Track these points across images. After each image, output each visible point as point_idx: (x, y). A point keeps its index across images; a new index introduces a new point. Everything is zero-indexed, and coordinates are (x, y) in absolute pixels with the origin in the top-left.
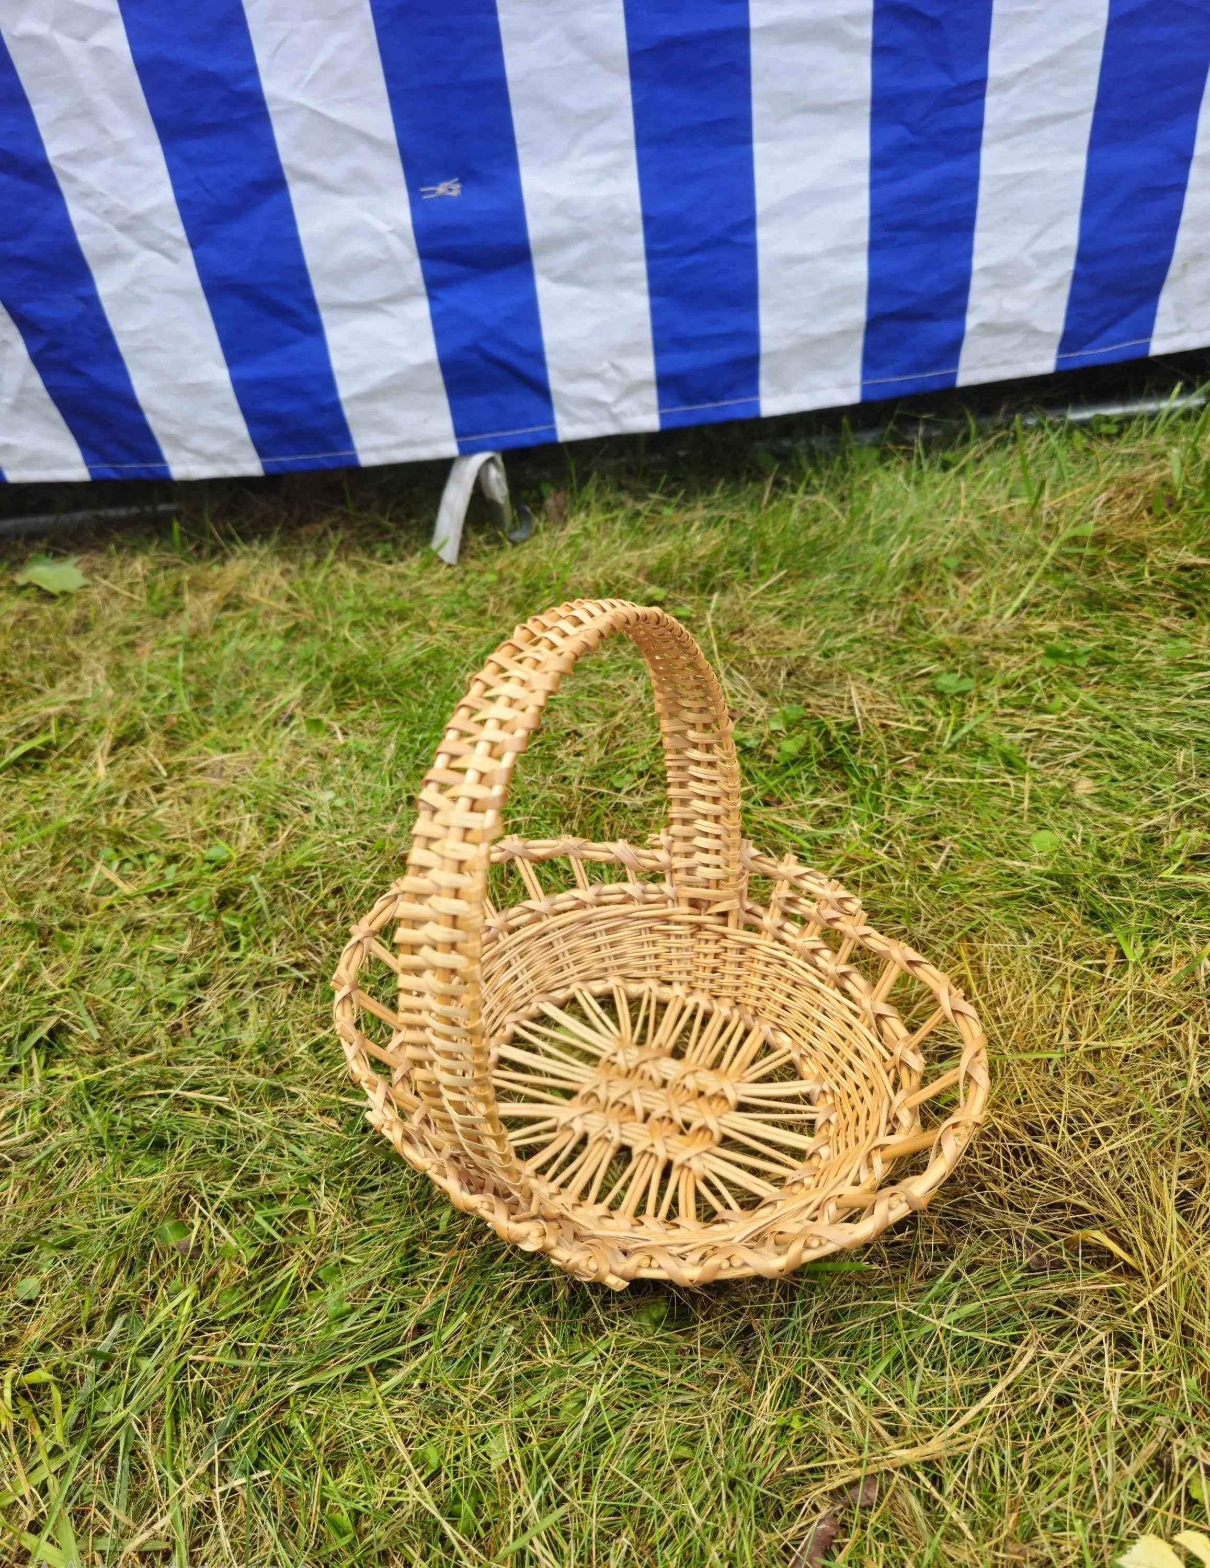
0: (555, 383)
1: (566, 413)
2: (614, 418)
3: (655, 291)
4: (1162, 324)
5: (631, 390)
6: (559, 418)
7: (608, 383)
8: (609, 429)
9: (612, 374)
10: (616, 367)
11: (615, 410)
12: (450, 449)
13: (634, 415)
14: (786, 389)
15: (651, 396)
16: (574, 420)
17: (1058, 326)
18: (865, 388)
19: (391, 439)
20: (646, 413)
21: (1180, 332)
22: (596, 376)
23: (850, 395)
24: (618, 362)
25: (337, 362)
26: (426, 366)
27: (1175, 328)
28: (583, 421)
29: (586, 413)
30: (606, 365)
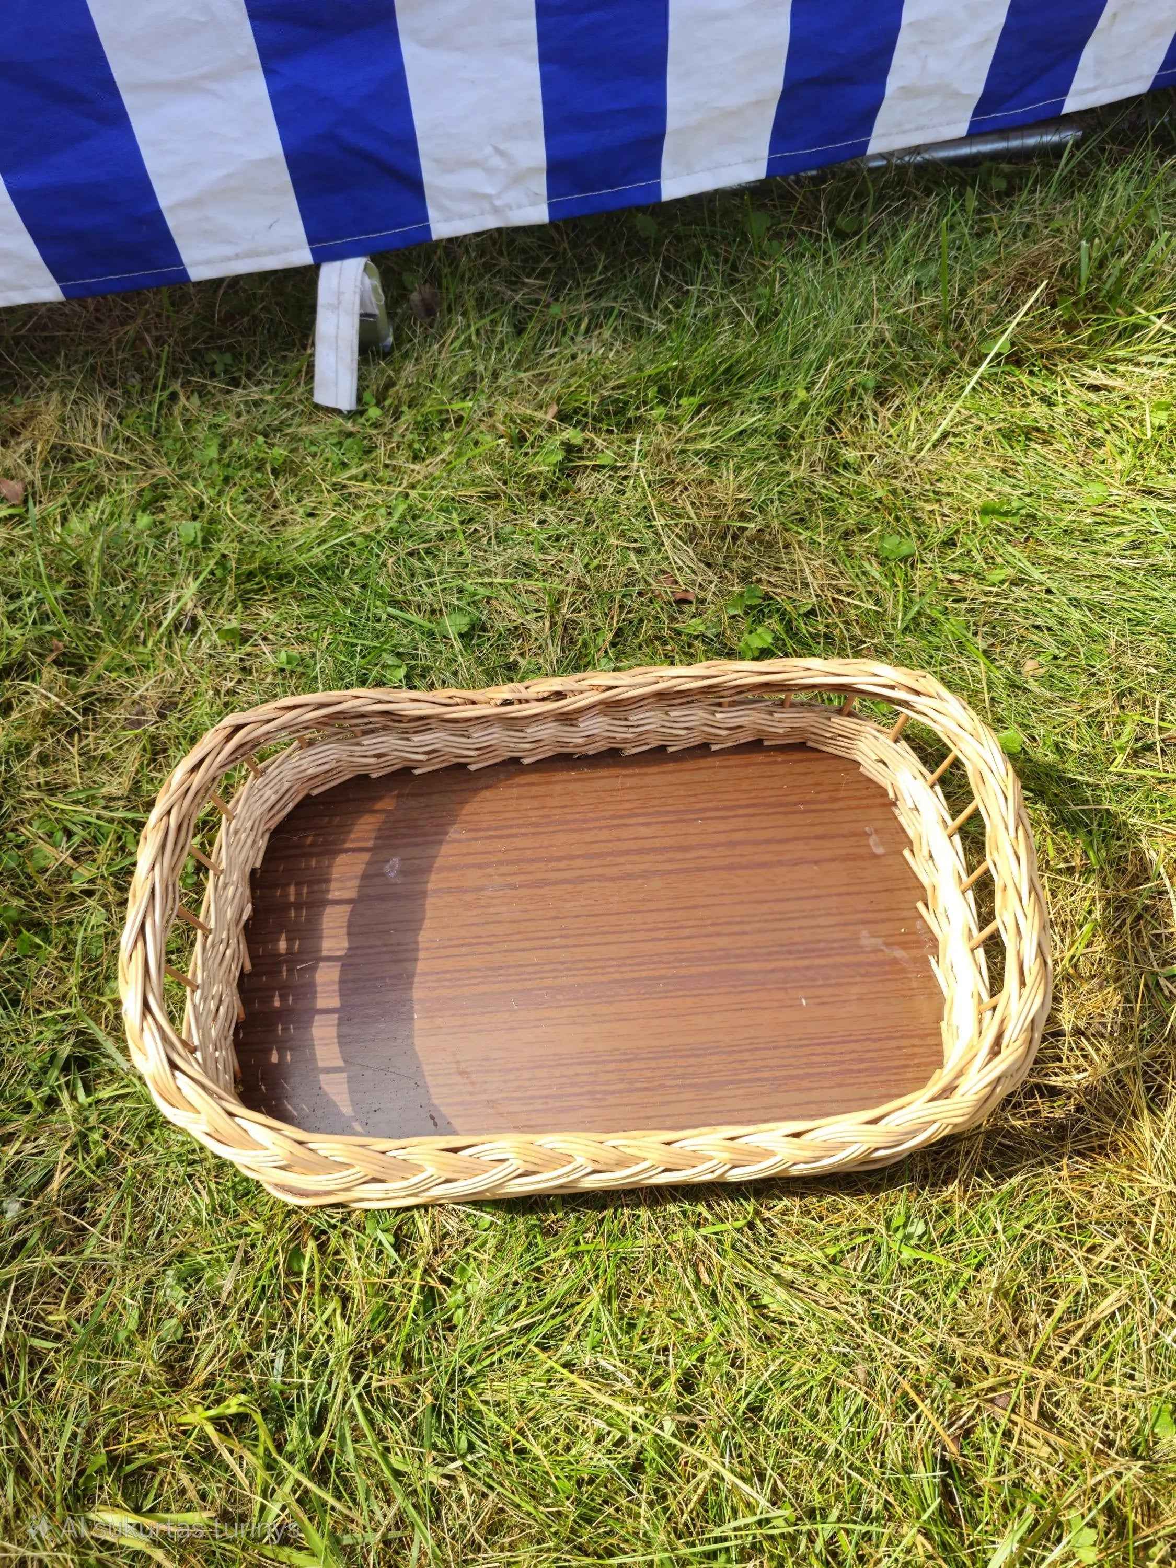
0: (430, 176)
1: (441, 208)
2: (496, 211)
3: (544, 59)
4: (1080, 81)
5: (517, 179)
6: (433, 213)
7: (491, 171)
8: (491, 223)
9: (496, 161)
10: (499, 152)
11: (498, 203)
12: (304, 257)
13: (520, 207)
14: (689, 170)
15: (540, 185)
16: (449, 216)
17: (978, 89)
18: (772, 165)
19: (229, 250)
20: (533, 204)
21: (1094, 89)
22: (475, 164)
23: (756, 171)
24: (502, 147)
25: (153, 163)
26: (271, 161)
27: (1091, 85)
28: (462, 216)
29: (466, 208)
30: (489, 150)
